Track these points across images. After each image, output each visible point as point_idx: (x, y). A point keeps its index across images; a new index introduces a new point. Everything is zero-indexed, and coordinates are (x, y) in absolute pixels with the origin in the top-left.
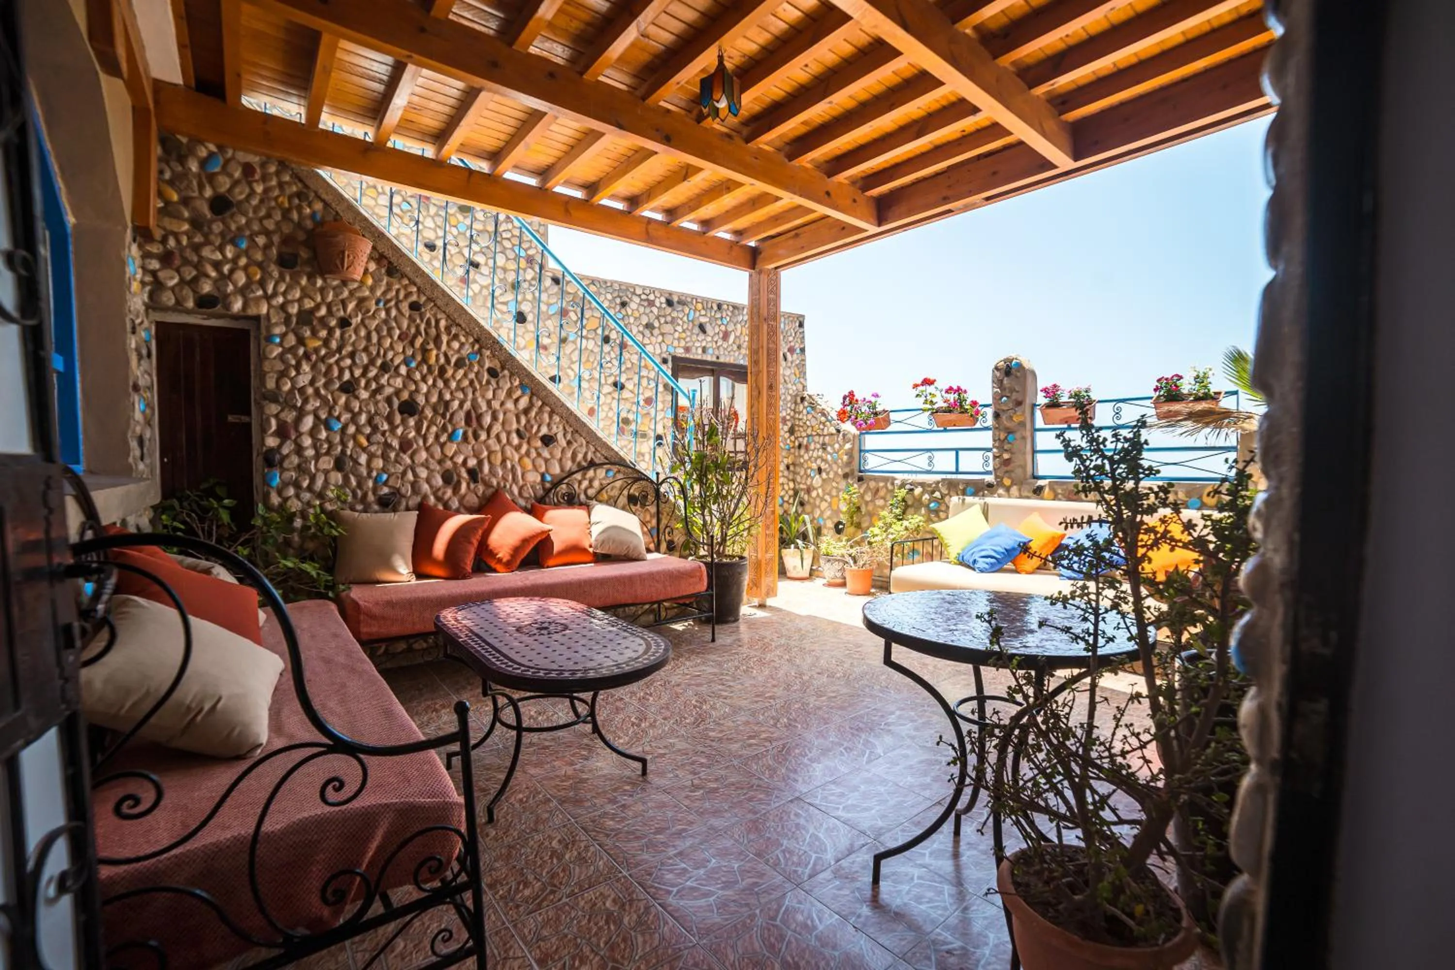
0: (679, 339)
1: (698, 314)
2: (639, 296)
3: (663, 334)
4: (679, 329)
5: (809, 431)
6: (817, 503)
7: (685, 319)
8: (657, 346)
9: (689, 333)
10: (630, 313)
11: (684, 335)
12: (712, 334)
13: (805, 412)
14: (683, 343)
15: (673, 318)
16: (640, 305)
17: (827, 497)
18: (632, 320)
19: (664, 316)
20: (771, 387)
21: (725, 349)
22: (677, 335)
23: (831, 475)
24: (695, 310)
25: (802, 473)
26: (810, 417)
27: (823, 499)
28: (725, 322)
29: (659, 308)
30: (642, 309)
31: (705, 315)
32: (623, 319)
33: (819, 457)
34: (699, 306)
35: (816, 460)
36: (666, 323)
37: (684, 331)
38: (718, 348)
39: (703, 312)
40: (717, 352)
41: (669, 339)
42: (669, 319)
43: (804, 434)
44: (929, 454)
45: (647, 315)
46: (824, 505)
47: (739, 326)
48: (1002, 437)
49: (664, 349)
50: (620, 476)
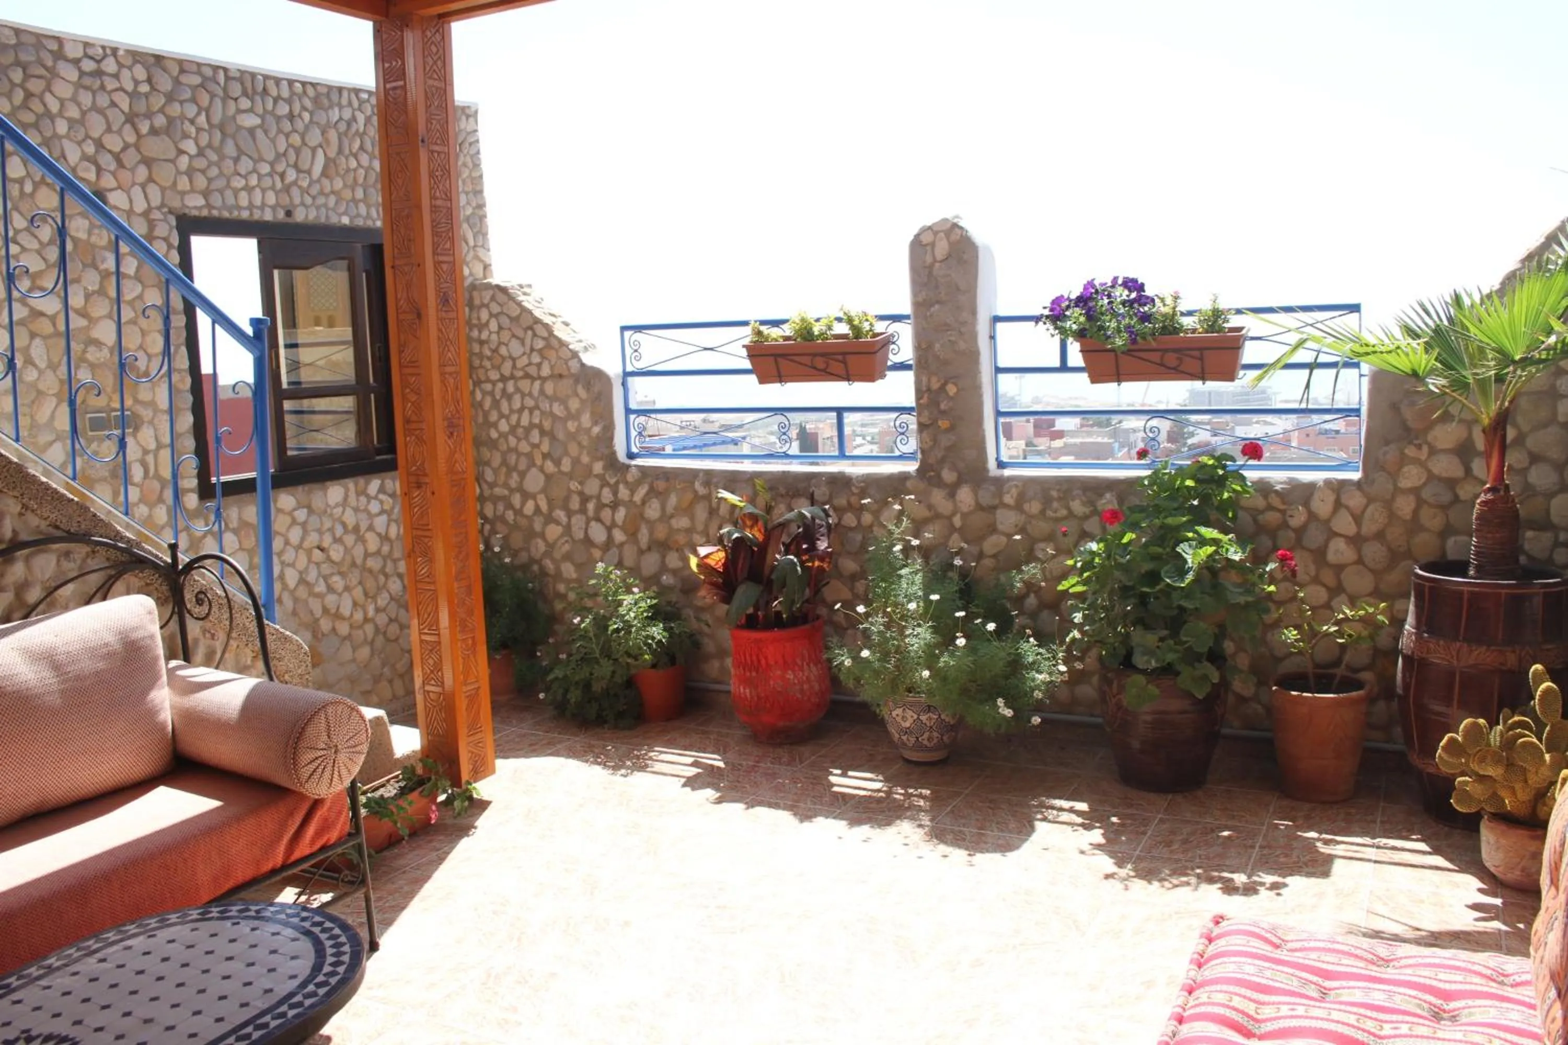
0: (190, 172)
1: (232, 105)
2: (76, 62)
3: (148, 162)
4: (190, 147)
5: (507, 369)
6: (538, 527)
7: (202, 119)
8: (137, 192)
9: (214, 157)
10: (54, 107)
11: (201, 163)
12: (271, 156)
13: (493, 326)
14: (201, 182)
15: (171, 120)
16: (78, 85)
17: (560, 514)
18: (62, 127)
19: (149, 115)
20: (445, 300)
21: (304, 191)
22: (184, 162)
23: (566, 465)
24: (226, 97)
25: (497, 460)
26: (506, 335)
27: (550, 519)
28: (300, 126)
29: (134, 95)
30: (86, 99)
31: (251, 110)
32: (36, 126)
33: (532, 426)
34: (236, 89)
35: (528, 430)
36: (154, 131)
37: (201, 153)
38: (287, 189)
39: (245, 103)
40: (285, 200)
41: (165, 174)
42: (160, 121)
43: (494, 375)
44: (780, 418)
45: (101, 112)
46: (553, 532)
47: (333, 135)
48: (935, 385)
49: (156, 200)
50: (93, 564)
